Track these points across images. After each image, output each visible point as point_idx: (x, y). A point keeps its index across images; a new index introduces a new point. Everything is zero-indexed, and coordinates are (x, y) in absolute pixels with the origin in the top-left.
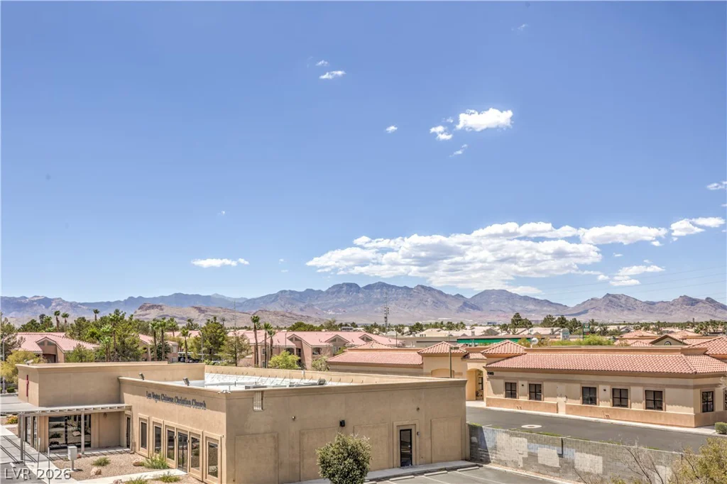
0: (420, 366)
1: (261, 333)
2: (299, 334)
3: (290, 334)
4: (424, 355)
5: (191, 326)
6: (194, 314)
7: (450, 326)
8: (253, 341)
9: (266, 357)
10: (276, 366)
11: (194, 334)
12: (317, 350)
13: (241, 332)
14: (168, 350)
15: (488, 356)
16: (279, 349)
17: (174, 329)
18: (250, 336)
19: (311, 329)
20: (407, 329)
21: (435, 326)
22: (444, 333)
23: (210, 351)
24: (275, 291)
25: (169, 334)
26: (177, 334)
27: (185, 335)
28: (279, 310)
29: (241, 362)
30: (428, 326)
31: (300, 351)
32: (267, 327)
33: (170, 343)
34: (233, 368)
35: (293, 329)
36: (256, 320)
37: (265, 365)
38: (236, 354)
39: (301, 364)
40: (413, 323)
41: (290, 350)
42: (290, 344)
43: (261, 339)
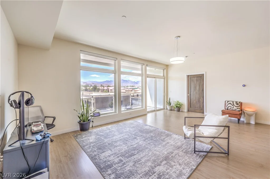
0: (125, 92)
1: (102, 87)
2: (108, 87)
3: (107, 87)
4: (126, 91)
5: (91, 86)
6: (92, 84)
7: (132, 86)
8: (101, 88)
9: (103, 91)
10: (104, 92)
11: (92, 87)
12: (111, 90)
13: (99, 87)
14: (87, 90)
15: (135, 91)
16: (105, 89)
17: (88, 86)
18: (101, 87)
19: (110, 87)
20: (126, 87)
21: (130, 86)
22: (132, 87)
23: (94, 90)
24: (105, 81)
25: (88, 87)
26: (89, 87)
27: (90, 87)
28: (106, 84)
29: (99, 92)
30: (129, 86)
31: (108, 90)
32: (103, 86)
33: (88, 89)
34: (98, 92)
35: (108, 86)
36: (101, 85)
37: (103, 92)
38: (98, 90)
39: (108, 92)
40: (127, 86)
41: (107, 90)
42: (107, 89)
43: (102, 88)
